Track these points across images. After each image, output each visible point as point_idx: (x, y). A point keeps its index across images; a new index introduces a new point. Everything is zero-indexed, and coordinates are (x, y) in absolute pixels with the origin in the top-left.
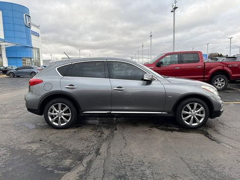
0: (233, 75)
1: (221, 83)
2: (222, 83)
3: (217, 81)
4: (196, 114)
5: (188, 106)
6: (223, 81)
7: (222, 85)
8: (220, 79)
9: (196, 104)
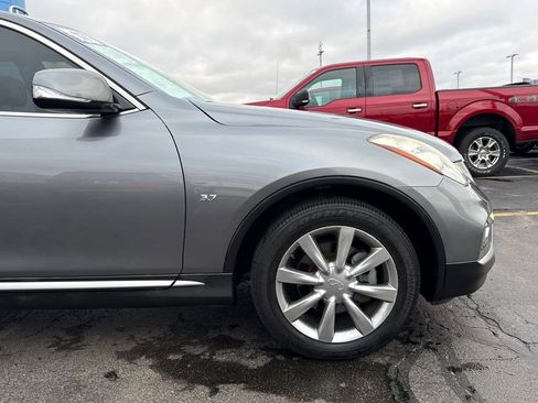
0: (525, 129)
1: (487, 153)
2: (491, 153)
3: (475, 147)
4: (354, 285)
5: (308, 243)
6: (493, 148)
7: (492, 158)
8: (485, 142)
9: (347, 233)
